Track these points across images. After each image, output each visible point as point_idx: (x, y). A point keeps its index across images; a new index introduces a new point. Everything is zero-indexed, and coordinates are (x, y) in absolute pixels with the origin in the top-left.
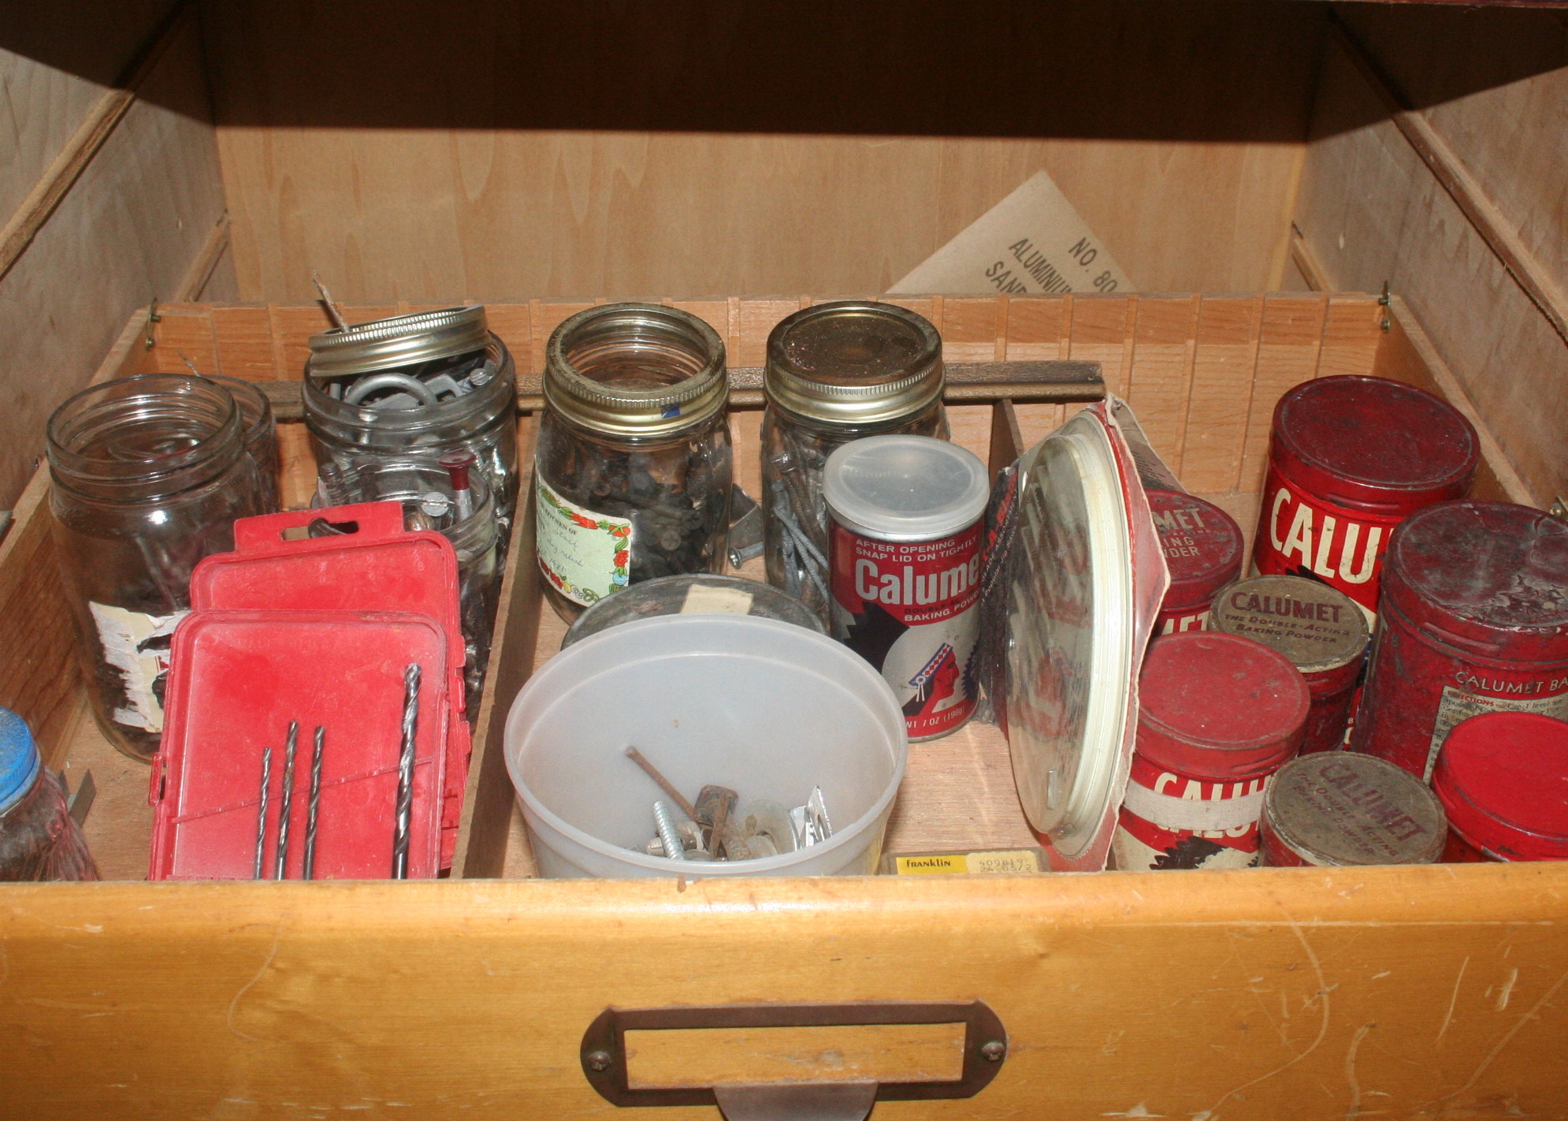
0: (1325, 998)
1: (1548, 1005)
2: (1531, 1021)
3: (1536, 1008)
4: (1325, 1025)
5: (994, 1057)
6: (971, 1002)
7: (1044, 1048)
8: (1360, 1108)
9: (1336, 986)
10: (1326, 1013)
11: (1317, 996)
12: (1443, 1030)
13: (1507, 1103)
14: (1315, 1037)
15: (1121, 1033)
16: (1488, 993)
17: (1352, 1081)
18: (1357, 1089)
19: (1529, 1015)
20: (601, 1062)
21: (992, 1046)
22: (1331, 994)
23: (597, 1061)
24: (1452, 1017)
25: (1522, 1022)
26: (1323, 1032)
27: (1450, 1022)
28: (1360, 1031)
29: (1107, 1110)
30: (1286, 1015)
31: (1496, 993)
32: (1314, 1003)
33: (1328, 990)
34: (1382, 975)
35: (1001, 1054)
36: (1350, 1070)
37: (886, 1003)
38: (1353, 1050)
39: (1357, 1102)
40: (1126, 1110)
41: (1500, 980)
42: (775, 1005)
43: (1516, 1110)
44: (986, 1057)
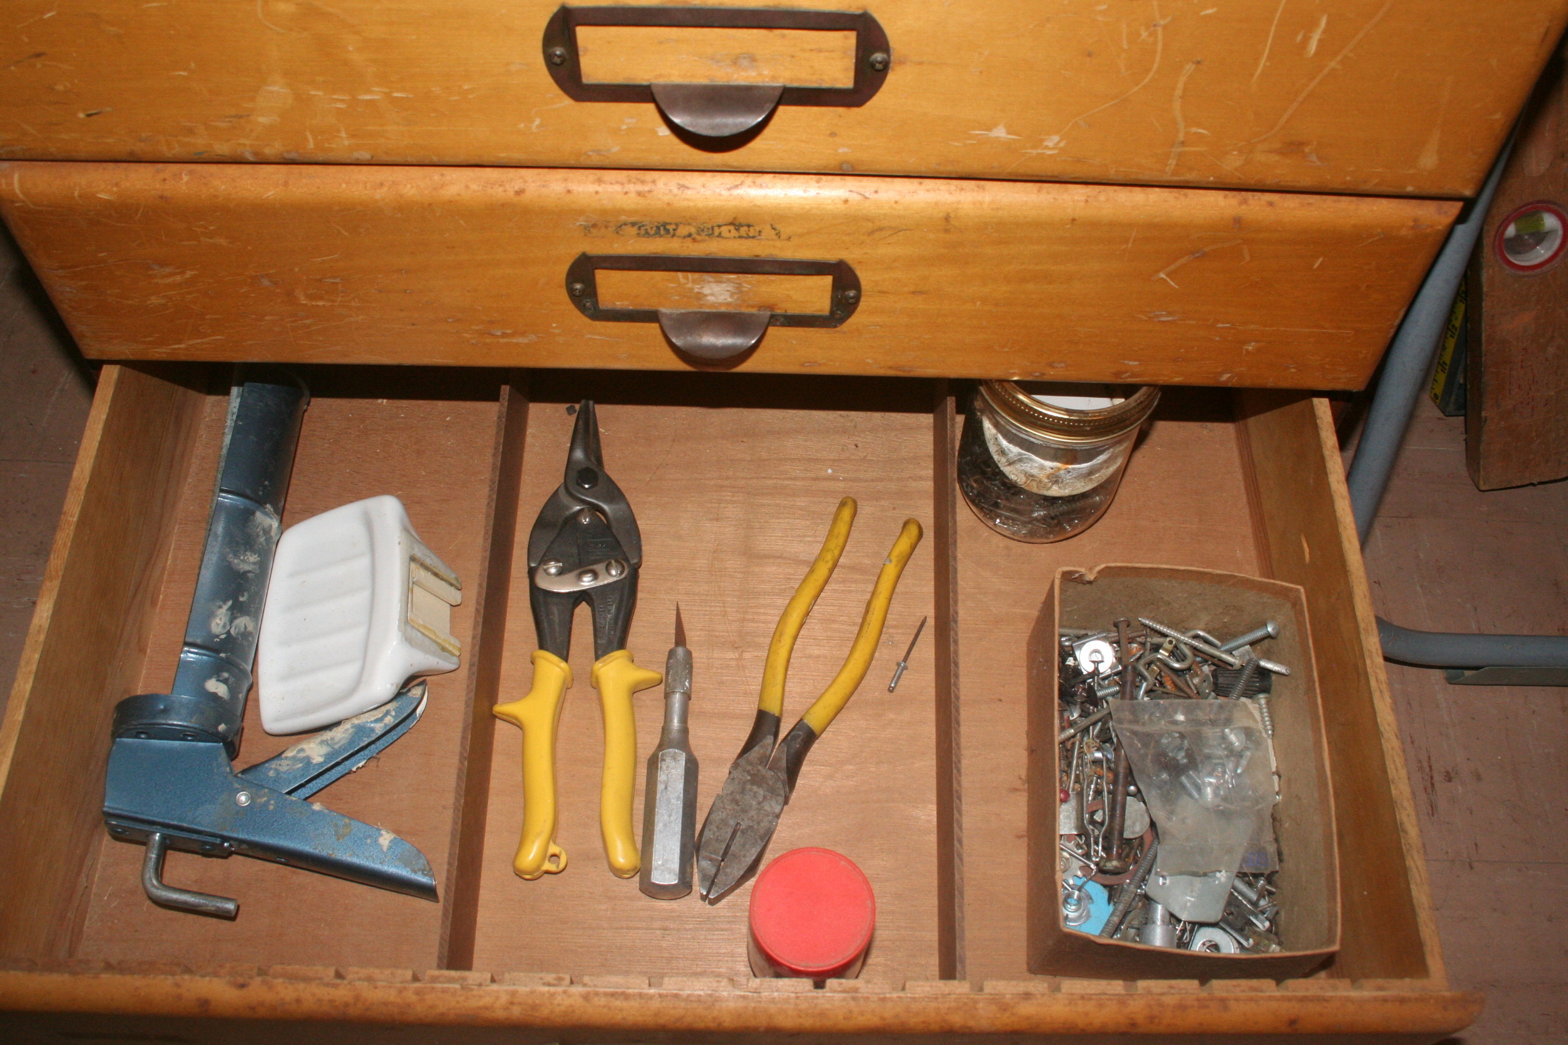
0: (1159, 30)
1: (1351, 55)
2: (1333, 70)
3: (1339, 58)
4: (1158, 59)
5: (879, 66)
6: (860, 12)
7: (921, 63)
8: (1183, 143)
9: (1169, 19)
10: (1160, 47)
11: (1152, 29)
12: (1258, 72)
13: (1307, 150)
14: (1148, 71)
15: (986, 53)
16: (1299, 38)
17: (1179, 118)
18: (1181, 125)
19: (1333, 64)
20: (559, 56)
21: (878, 56)
22: (1165, 27)
23: (556, 55)
24: (1267, 61)
25: (1326, 71)
26: (1156, 66)
27: (1265, 66)
28: (1188, 67)
29: (974, 129)
30: (1125, 47)
31: (1306, 39)
32: (1150, 35)
33: (1162, 22)
34: (1210, 11)
35: (886, 66)
36: (1177, 105)
37: (790, 9)
38: (1180, 85)
39: (1181, 137)
40: (989, 129)
41: (1313, 24)
42: (698, 7)
43: (1314, 158)
44: (872, 65)
